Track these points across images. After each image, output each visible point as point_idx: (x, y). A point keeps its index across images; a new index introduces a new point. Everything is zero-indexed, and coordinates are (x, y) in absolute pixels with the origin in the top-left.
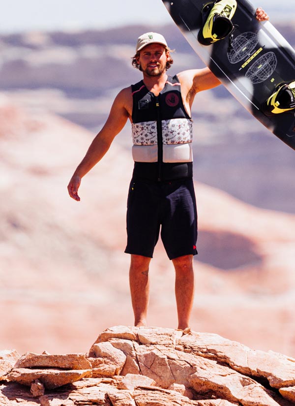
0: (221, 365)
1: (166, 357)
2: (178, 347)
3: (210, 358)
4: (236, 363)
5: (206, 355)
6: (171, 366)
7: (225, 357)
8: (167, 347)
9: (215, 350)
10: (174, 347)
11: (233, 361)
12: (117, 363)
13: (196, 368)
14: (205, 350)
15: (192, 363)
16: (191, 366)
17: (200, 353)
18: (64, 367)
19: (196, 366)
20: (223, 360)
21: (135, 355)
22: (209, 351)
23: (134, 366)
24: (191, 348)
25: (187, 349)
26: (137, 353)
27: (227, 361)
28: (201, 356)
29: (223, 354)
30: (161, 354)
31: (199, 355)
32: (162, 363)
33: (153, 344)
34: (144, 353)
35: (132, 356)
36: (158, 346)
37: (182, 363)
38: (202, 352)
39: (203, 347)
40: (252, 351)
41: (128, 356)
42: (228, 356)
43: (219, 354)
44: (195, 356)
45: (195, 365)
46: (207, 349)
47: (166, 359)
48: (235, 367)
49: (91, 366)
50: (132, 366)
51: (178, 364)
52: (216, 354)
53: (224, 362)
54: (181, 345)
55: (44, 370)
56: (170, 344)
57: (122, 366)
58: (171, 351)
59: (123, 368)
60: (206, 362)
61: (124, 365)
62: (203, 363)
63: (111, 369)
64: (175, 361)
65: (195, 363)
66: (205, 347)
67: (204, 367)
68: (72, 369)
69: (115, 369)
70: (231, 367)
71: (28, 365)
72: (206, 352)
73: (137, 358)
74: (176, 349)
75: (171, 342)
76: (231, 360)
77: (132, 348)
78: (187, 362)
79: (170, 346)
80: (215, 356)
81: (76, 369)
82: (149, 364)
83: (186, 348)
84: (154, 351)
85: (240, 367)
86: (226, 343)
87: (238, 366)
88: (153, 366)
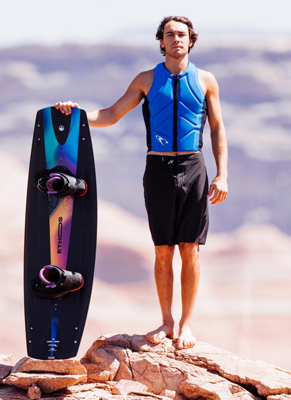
0: (211, 373)
1: (158, 364)
2: (170, 354)
3: (201, 366)
4: (226, 371)
5: (197, 363)
6: (163, 372)
7: (215, 365)
8: (159, 354)
9: (205, 358)
10: (166, 354)
11: (223, 369)
12: (111, 369)
13: (187, 375)
14: (196, 358)
15: (183, 370)
16: (183, 373)
17: (191, 361)
18: (60, 372)
19: (187, 374)
20: (213, 368)
21: (128, 362)
22: (200, 359)
23: (126, 372)
24: (183, 356)
25: (179, 357)
26: (130, 360)
27: (217, 369)
28: (192, 364)
29: (213, 362)
30: (153, 361)
31: (190, 363)
32: (154, 370)
33: (146, 352)
34: (136, 360)
35: (126, 363)
36: (150, 354)
37: (174, 370)
38: (193, 360)
39: (194, 355)
40: (242, 360)
41: (122, 362)
42: (218, 364)
43: (209, 362)
44: (187, 364)
45: (186, 372)
46: (198, 357)
47: (158, 366)
48: (225, 375)
49: (86, 371)
50: (125, 372)
51: (170, 371)
52: (206, 362)
53: (214, 370)
54: (172, 352)
55: (41, 375)
56: (162, 352)
57: (116, 371)
58: (163, 358)
59: (117, 374)
60: (197, 370)
61: (118, 371)
62: (193, 371)
63: (105, 375)
64: (166, 368)
65: (186, 370)
66: (196, 355)
67: (195, 374)
68: (67, 374)
69: (109, 374)
70: (220, 375)
71: (25, 370)
72: (196, 360)
73: (130, 365)
74: (167, 356)
75: (163, 350)
76: (221, 368)
77: (125, 355)
78: (179, 369)
79: (162, 353)
80: (205, 364)
81: (71, 374)
82: (142, 370)
83: (177, 355)
84: (146, 358)
85: (229, 375)
86: (216, 352)
87: (227, 374)
88: (145, 372)
